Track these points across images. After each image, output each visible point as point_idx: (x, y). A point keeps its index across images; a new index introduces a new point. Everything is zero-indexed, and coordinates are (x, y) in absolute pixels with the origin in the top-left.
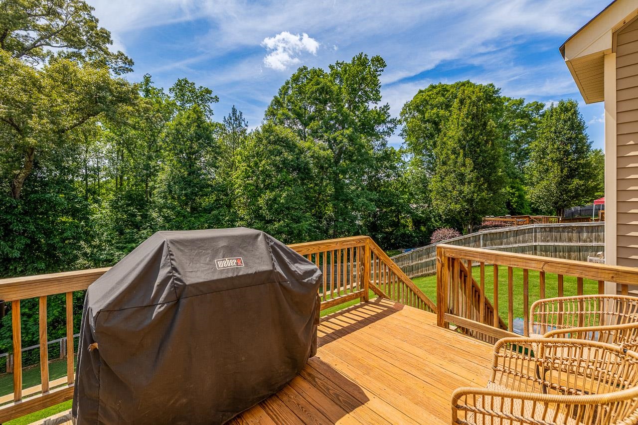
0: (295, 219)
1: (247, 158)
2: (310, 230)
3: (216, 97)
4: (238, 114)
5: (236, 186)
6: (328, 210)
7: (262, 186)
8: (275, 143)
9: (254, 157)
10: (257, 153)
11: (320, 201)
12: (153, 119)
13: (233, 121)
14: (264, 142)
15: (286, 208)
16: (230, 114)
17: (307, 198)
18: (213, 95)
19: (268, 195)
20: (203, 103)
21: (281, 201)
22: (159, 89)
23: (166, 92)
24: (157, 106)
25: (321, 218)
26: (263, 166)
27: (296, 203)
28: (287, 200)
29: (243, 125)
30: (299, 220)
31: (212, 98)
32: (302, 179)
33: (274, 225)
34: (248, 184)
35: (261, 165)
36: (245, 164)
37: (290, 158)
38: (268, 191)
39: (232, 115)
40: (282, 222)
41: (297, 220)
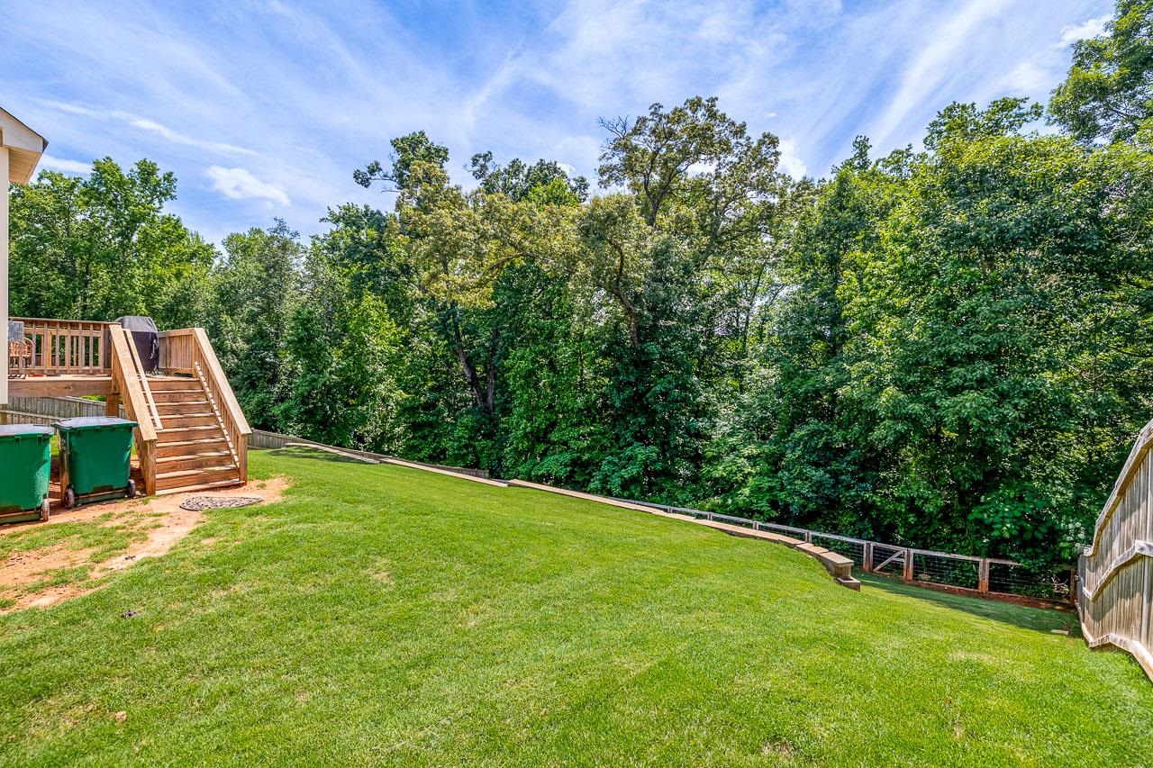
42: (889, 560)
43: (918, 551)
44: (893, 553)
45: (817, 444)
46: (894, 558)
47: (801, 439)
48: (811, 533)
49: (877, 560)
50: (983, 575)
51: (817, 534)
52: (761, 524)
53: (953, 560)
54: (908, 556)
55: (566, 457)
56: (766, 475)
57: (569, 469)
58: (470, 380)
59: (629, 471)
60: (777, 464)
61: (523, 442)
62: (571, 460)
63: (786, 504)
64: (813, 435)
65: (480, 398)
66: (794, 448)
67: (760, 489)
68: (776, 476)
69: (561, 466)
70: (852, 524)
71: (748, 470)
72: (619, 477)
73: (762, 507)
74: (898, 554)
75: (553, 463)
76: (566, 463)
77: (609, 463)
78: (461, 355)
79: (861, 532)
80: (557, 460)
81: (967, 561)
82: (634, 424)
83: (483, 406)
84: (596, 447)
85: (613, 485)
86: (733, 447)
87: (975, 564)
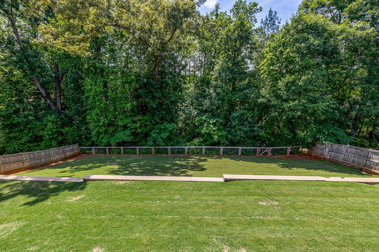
0: (311, 100)
1: (274, 48)
2: (326, 110)
3: (260, 8)
4: (273, 14)
5: (262, 72)
6: (353, 94)
7: (284, 71)
8: (302, 31)
9: (280, 46)
10: (284, 43)
11: (345, 85)
12: (216, 31)
13: (268, 21)
14: (292, 31)
15: (304, 90)
16: (267, 16)
17: (329, 81)
18: (258, 7)
19: (288, 78)
20: (251, 15)
21: (300, 84)
22: (224, 12)
23: (228, 13)
24: (220, 23)
25: (343, 100)
26: (287, 54)
27: (315, 86)
28: (306, 83)
29: (276, 23)
30: (315, 101)
31: (257, 9)
32: (327, 64)
33: (289, 104)
34: (271, 70)
35: (285, 53)
36: (271, 54)
37: (317, 42)
38: (288, 75)
39: (268, 16)
40: (296, 102)
41: (314, 101)
42: (264, 152)
43: (273, 148)
44: (265, 149)
45: (244, 118)
46: (266, 151)
47: (237, 117)
48: (241, 148)
49: (261, 152)
50: (288, 151)
51: (243, 148)
52: (224, 147)
53: (281, 149)
54: (270, 149)
55: (128, 132)
56: (222, 130)
57: (132, 137)
58: (45, 96)
59: (165, 135)
60: (224, 126)
61: (101, 128)
62: (131, 133)
63: (231, 139)
64: (241, 115)
65: (53, 104)
66: (234, 120)
67: (222, 136)
68: (225, 130)
69: (127, 136)
70: (251, 142)
71: (214, 129)
72: (161, 138)
73: (224, 142)
74: (267, 150)
75: (122, 136)
76: (129, 135)
77: (155, 133)
78: (36, 81)
79: (254, 144)
80: (124, 134)
81: (285, 148)
82: (159, 114)
83: (55, 109)
84: (142, 126)
85: (160, 142)
86: (205, 121)
87: (287, 148)
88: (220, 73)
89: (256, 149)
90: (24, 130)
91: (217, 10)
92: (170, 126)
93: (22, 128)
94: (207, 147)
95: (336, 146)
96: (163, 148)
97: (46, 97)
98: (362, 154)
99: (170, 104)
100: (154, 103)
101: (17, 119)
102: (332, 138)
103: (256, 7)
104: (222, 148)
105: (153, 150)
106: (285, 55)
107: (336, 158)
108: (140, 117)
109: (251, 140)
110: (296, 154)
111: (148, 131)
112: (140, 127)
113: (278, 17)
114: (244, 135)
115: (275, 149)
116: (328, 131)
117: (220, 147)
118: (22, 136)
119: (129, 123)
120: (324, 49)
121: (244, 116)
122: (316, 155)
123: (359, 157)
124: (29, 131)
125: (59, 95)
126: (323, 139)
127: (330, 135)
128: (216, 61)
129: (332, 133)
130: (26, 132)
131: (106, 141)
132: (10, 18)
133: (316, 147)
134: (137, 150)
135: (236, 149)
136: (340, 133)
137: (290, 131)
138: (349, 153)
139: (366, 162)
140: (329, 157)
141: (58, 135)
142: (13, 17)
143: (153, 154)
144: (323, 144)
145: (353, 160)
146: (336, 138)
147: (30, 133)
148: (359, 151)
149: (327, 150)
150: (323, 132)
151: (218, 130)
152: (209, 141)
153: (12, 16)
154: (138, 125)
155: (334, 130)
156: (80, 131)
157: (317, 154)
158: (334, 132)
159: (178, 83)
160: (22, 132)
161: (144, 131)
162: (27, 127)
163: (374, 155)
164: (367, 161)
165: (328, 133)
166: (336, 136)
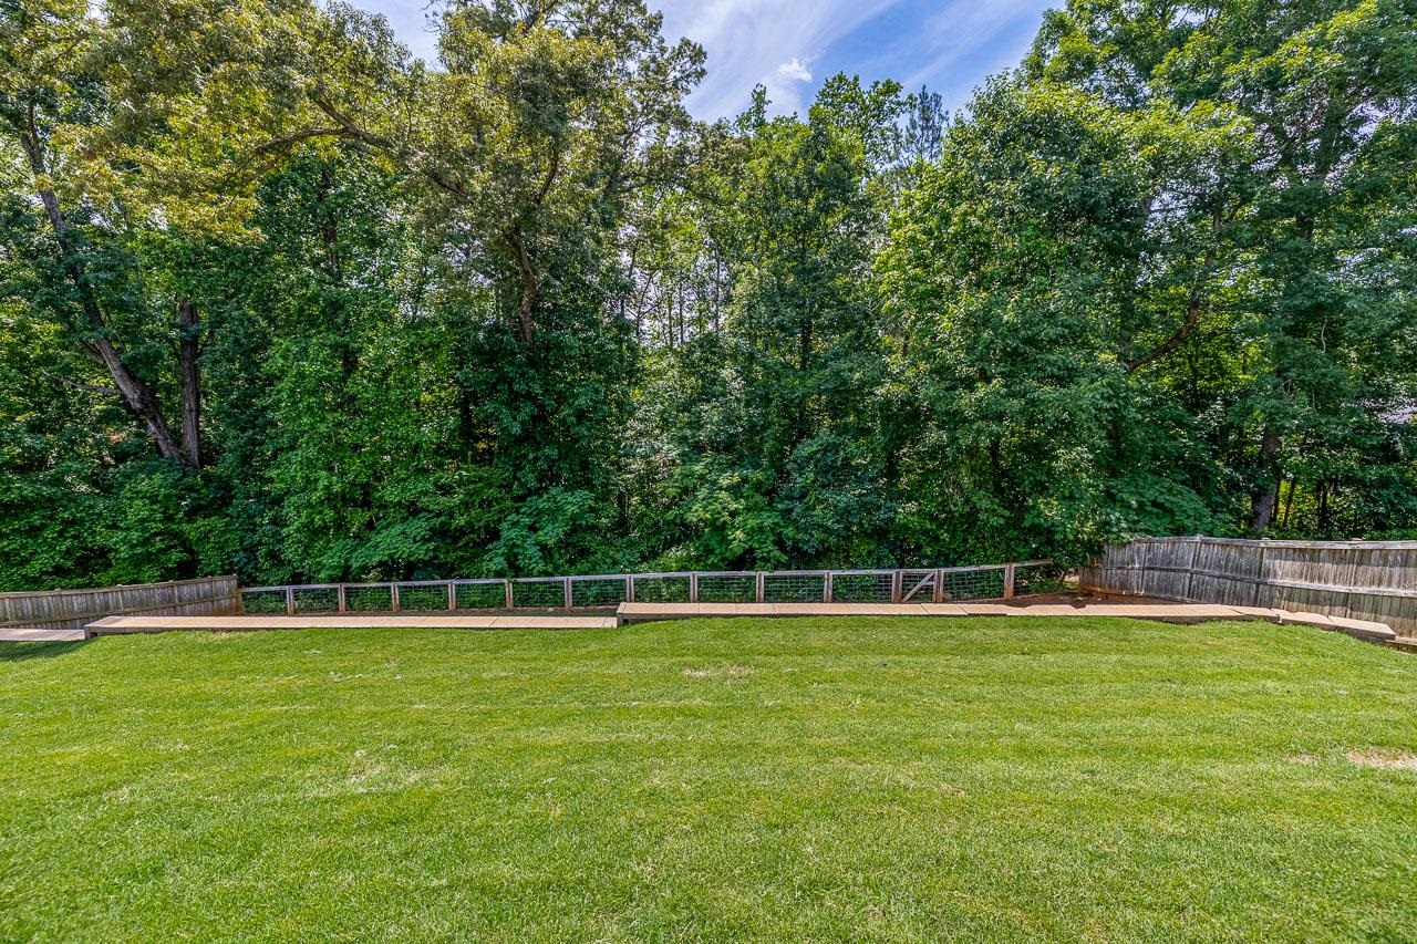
1: (928, 209)
9: (938, 198)
10: (951, 188)
15: (1027, 342)
18: (902, 96)
19: (967, 301)
20: (879, 121)
21: (1006, 318)
22: (788, 116)
28: (1032, 315)
31: (899, 104)
33: (975, 392)
34: (913, 279)
35: (956, 219)
36: (912, 227)
37: (1052, 172)
38: (965, 291)
42: (918, 586)
43: (949, 570)
44: (922, 576)
45: (834, 461)
46: (924, 582)
47: (811, 456)
48: (831, 574)
49: (906, 588)
50: (1009, 580)
51: (839, 573)
52: (767, 574)
53: (981, 572)
54: (939, 577)
55: (419, 526)
56: (762, 509)
57: (432, 545)
58: (138, 406)
59: (551, 534)
60: (771, 493)
61: (321, 512)
62: (431, 530)
63: (796, 542)
64: (826, 451)
65: (166, 439)
66: (801, 469)
67: (761, 529)
68: (773, 509)
69: (415, 542)
70: (870, 552)
71: (733, 506)
72: (535, 545)
73: (769, 552)
74: (927, 578)
75: (397, 540)
76: (423, 537)
77: (515, 524)
78: (107, 355)
79: (879, 560)
80: (404, 533)
81: (994, 570)
82: (536, 459)
83: (175, 454)
84: (473, 503)
85: (530, 558)
86: (702, 478)
87: (1002, 571)
88: (751, 307)
89: (886, 576)
90: (43, 527)
91: (759, 110)
92: (570, 499)
93: (36, 520)
94: (706, 574)
95: (1163, 545)
96: (545, 583)
97: (142, 411)
98: (1243, 561)
99: (573, 419)
100: (515, 419)
101: (19, 488)
102: (1158, 522)
103: (897, 96)
104: (761, 575)
105: (509, 589)
106: (955, 224)
107: (1166, 592)
108: (467, 470)
109: (868, 544)
110: (1037, 591)
111: (494, 521)
112: (466, 505)
113: (947, 113)
114: (838, 522)
115: (959, 575)
116: (1141, 495)
117: (752, 573)
118: (35, 552)
119: (426, 493)
120: (1083, 195)
121: (837, 452)
122: (1107, 590)
123: (1234, 574)
124: (61, 534)
125: (193, 407)
126: (1124, 525)
127: (1149, 508)
128: (744, 270)
129: (1155, 504)
130: (48, 534)
131: (334, 562)
132: (25, 139)
133: (1105, 557)
134: (452, 592)
135: (814, 578)
136: (1185, 503)
137: (997, 500)
138: (1205, 568)
139: (1257, 592)
140: (1146, 589)
141: (170, 547)
142: (35, 136)
143: (509, 605)
144: (1125, 546)
145: (1219, 591)
146: (1172, 522)
147: (66, 539)
148: (1232, 553)
149: (1137, 566)
150: (1122, 500)
151: (748, 509)
152: (717, 551)
153: (34, 131)
154: (457, 498)
155: (1162, 493)
156: (254, 531)
157: (1110, 587)
158: (1161, 499)
159: (603, 346)
160: (35, 537)
161: (479, 521)
162: (56, 520)
163: (1277, 562)
164: (1261, 587)
165: (1141, 504)
166: (1171, 513)
